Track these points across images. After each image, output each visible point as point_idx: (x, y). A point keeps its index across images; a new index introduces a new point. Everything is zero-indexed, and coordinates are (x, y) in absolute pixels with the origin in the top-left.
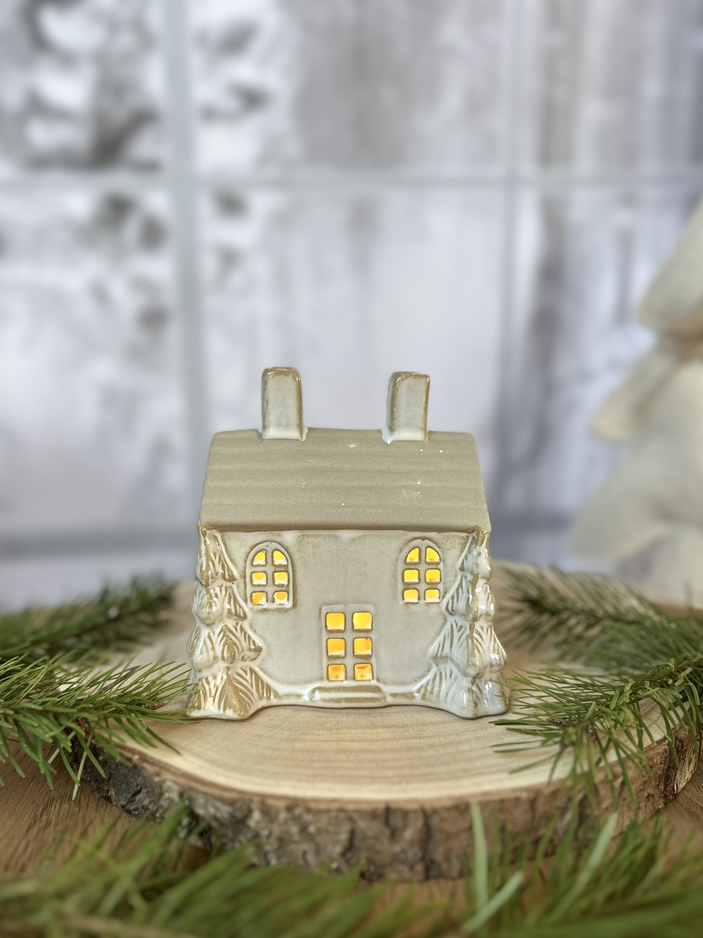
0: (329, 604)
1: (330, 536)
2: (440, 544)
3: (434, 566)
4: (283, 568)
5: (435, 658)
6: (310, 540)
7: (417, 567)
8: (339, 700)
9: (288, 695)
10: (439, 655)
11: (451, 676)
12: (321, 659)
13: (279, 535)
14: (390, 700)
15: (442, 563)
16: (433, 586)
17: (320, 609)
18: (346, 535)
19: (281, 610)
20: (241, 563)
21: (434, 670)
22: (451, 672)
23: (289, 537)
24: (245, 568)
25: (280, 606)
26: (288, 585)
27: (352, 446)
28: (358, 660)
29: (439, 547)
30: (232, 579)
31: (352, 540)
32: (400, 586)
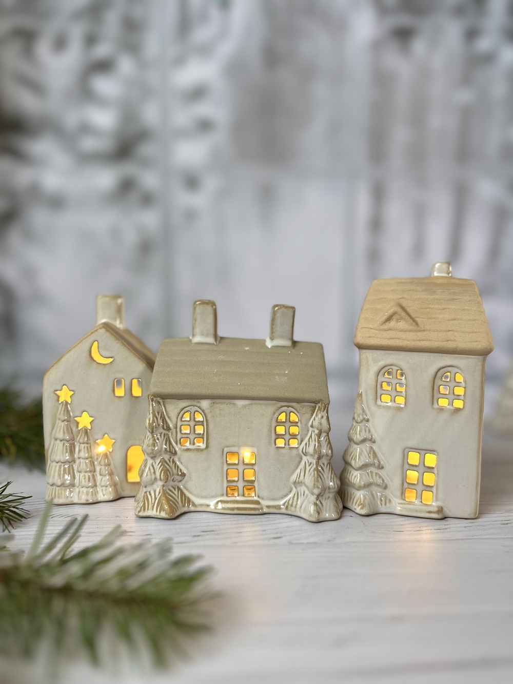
0: (229, 447)
1: (230, 403)
2: (298, 410)
3: (294, 424)
4: (201, 423)
5: (295, 483)
6: (218, 405)
7: (284, 424)
8: (233, 509)
9: (201, 505)
10: (297, 481)
11: (304, 495)
12: (223, 482)
13: (199, 402)
14: (265, 510)
15: (299, 422)
16: (294, 436)
17: (223, 450)
18: (240, 403)
19: (199, 450)
20: (174, 419)
21: (294, 490)
22: (304, 492)
23: (205, 404)
24: (177, 422)
25: (198, 447)
26: (203, 434)
27: (247, 349)
28: (246, 484)
29: (298, 412)
30: (169, 429)
31: (244, 406)
32: (274, 436)
